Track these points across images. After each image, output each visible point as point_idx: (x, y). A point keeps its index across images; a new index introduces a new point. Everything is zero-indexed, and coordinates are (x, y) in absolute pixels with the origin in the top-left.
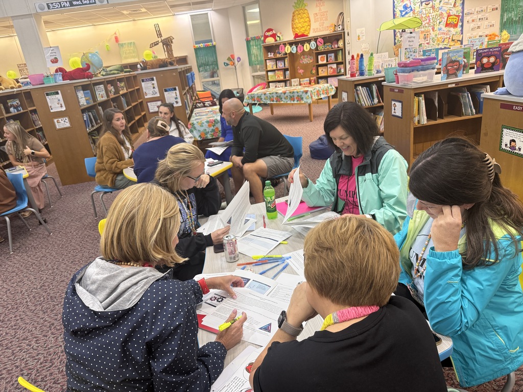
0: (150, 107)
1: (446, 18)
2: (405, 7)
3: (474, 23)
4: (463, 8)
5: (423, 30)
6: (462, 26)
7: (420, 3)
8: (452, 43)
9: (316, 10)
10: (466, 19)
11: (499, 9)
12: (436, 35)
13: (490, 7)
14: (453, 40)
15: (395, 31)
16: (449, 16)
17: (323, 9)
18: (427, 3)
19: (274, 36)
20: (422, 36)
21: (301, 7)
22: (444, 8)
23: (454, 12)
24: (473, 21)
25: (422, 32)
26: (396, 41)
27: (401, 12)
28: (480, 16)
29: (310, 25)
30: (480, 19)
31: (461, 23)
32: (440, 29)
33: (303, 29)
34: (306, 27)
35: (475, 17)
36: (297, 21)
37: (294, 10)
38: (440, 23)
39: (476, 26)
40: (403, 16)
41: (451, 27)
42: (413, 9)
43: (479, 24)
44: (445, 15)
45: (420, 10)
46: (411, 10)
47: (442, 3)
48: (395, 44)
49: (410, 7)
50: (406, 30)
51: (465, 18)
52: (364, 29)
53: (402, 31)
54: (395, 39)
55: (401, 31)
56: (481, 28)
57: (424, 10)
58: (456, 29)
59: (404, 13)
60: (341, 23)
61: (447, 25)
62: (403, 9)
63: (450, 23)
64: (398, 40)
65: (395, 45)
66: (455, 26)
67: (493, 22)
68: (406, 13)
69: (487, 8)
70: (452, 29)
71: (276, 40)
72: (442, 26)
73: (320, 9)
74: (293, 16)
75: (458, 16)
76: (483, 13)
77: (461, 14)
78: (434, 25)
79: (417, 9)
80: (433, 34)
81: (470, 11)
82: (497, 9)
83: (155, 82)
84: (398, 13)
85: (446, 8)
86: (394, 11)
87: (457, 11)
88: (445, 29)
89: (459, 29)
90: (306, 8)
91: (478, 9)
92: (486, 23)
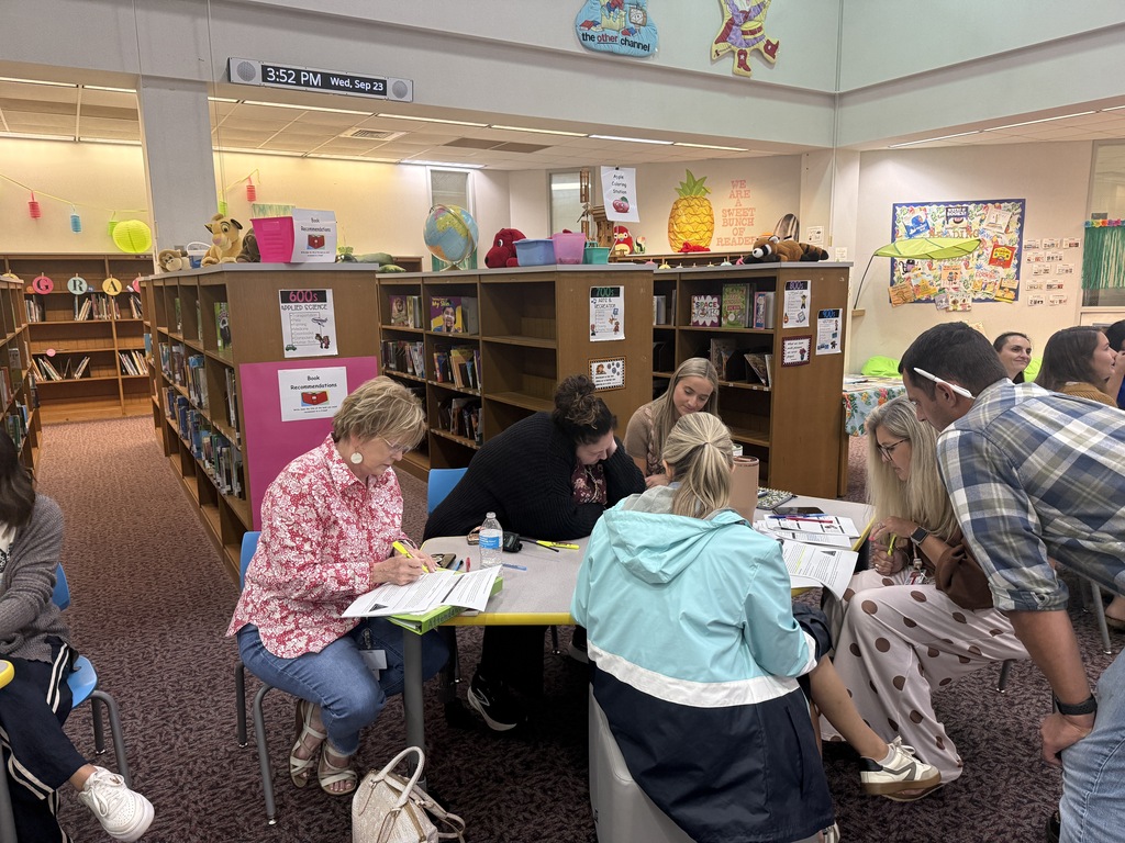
0: (787, 351)
1: (990, 250)
2: (917, 221)
3: (1039, 263)
4: (1021, 236)
5: (947, 264)
6: (1018, 266)
7: (944, 218)
8: (1000, 293)
9: (731, 204)
10: (1026, 255)
11: (1081, 246)
12: (971, 276)
13: (1067, 241)
14: (1001, 288)
15: (893, 261)
16: (996, 246)
17: (746, 203)
18: (958, 220)
19: (628, 241)
20: (946, 274)
21: (697, 193)
22: (988, 232)
23: (1005, 240)
24: (1037, 259)
25: (947, 268)
26: (895, 278)
27: (907, 228)
28: (1049, 253)
29: (711, 231)
30: (1049, 258)
31: (1016, 261)
32: (979, 267)
33: (697, 237)
34: (702, 233)
35: (1041, 253)
36: (684, 219)
37: (677, 197)
38: (979, 256)
39: (1043, 268)
40: (910, 236)
41: (1000, 265)
42: (930, 226)
43: (1048, 265)
44: (989, 244)
45: (944, 229)
46: (928, 228)
47: (985, 223)
48: (892, 283)
49: (926, 222)
50: (916, 261)
51: (1023, 253)
52: (845, 249)
53: (908, 262)
54: (893, 275)
55: (905, 261)
56: (1051, 272)
57: (951, 231)
58: (1008, 270)
59: (912, 232)
60: (793, 234)
61: (992, 261)
62: (911, 225)
63: (997, 259)
64: (899, 278)
65: (891, 285)
66: (1006, 264)
67: (1071, 265)
68: (918, 232)
69: (1061, 242)
70: (1000, 269)
71: (632, 251)
72: (984, 262)
73: (738, 203)
74: (675, 209)
75: (1012, 249)
76: (1054, 249)
77: (1017, 246)
78: (969, 258)
79: (939, 228)
80: (965, 274)
81: (1033, 243)
82: (1077, 245)
83: (807, 292)
84: (902, 230)
85: (991, 232)
86: (894, 225)
87: (1011, 241)
88: (989, 268)
89: (1012, 270)
90: (706, 196)
91: (1046, 241)
92: (1060, 265)
